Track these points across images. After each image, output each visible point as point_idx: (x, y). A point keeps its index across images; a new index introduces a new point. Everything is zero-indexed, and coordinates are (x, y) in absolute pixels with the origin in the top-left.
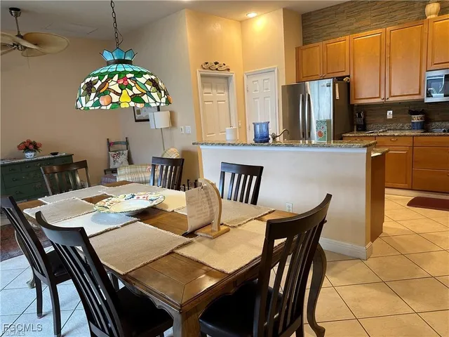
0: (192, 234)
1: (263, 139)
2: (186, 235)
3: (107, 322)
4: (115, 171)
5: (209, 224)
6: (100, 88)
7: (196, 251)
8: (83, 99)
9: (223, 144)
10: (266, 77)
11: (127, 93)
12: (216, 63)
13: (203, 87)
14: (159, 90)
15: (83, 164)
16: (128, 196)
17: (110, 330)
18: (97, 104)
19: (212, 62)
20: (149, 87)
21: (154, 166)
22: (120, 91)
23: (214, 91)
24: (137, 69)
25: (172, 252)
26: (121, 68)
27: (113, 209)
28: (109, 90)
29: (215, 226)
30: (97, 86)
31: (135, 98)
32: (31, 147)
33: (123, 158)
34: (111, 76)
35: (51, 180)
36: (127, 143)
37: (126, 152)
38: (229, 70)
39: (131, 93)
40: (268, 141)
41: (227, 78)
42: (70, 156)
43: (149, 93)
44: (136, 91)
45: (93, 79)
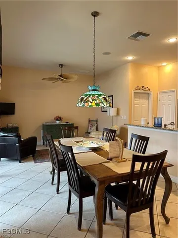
0: (111, 159)
1: (158, 125)
2: (108, 159)
3: (75, 186)
4: (89, 133)
5: (118, 157)
6: (86, 100)
7: (110, 165)
8: (79, 103)
9: (138, 126)
10: (170, 94)
11: (94, 103)
12: (143, 87)
13: (135, 98)
14: (107, 101)
15: (77, 128)
16: (91, 142)
17: (75, 188)
18: (84, 105)
19: (140, 86)
20: (103, 100)
21: (104, 132)
22: (92, 101)
23: (141, 100)
24: (99, 93)
25: (101, 164)
26: (94, 93)
27: (84, 146)
28: (88, 101)
29: (120, 158)
30: (84, 99)
31: (97, 104)
32: (59, 119)
33: (94, 128)
34: (90, 95)
35: (64, 132)
36: (97, 121)
37: (96, 125)
38: (149, 90)
39: (96, 102)
40: (161, 127)
41: (148, 94)
42: (73, 124)
43: (102, 103)
44: (98, 102)
45: (84, 96)
